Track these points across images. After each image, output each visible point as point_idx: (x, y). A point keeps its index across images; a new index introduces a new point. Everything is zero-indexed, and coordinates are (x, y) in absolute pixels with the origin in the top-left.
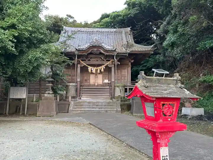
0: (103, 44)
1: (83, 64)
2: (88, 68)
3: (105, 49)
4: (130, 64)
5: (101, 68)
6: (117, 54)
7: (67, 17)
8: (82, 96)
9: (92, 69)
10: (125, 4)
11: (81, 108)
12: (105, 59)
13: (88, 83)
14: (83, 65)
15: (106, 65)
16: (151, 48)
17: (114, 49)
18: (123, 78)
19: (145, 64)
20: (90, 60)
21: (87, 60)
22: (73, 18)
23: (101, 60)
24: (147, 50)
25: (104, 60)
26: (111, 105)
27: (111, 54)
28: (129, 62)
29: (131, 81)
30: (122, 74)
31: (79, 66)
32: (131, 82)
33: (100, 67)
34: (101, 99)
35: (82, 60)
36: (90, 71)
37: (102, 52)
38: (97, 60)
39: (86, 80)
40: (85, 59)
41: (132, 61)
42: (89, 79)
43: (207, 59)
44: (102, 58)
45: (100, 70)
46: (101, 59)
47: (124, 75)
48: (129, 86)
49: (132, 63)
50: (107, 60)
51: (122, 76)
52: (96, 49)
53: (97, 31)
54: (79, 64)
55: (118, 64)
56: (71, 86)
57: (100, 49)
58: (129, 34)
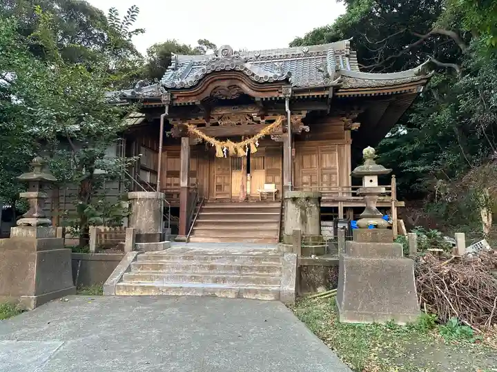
0: (248, 65)
1: (195, 135)
3: (254, 78)
4: (348, 134)
5: (249, 146)
6: (295, 92)
7: (198, 45)
8: (196, 232)
12: (262, 119)
13: (225, 194)
14: (196, 141)
15: (261, 134)
16: (417, 75)
17: (284, 78)
18: (325, 176)
20: (217, 124)
21: (208, 125)
22: (214, 45)
23: (250, 121)
25: (259, 122)
26: (261, 269)
27: (275, 95)
28: (345, 129)
29: (352, 185)
30: (324, 166)
31: (185, 142)
32: (353, 189)
34: (250, 241)
37: (247, 90)
38: (239, 124)
39: (219, 187)
40: (204, 121)
41: (356, 126)
42: (230, 185)
44: (254, 115)
46: (251, 118)
47: (330, 168)
48: (344, 201)
49: (353, 133)
50: (267, 122)
51: (324, 171)
52: (225, 84)
53: (257, 57)
54: (186, 136)
55: (303, 131)
56: (141, 200)
57: (238, 84)
58: (347, 56)
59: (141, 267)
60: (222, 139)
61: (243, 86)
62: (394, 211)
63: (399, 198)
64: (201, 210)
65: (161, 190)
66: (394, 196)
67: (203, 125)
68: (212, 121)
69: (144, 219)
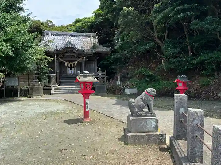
2: (64, 63)
6: (86, 53)
7: (47, 21)
9: (68, 64)
10: (93, 13)
13: (65, 74)
14: (60, 61)
15: (78, 61)
16: (110, 49)
17: (83, 50)
22: (52, 22)
25: (76, 58)
27: (81, 53)
32: (97, 73)
33: (74, 63)
35: (60, 57)
36: (66, 65)
37: (75, 51)
38: (72, 58)
39: (64, 72)
42: (66, 71)
45: (74, 65)
50: (79, 58)
53: (71, 35)
54: (58, 60)
55: (87, 60)
56: (52, 76)
57: (73, 50)
58: (96, 38)
59: (57, 90)
60: (66, 61)
61: (74, 50)
62: (105, 78)
63: (106, 75)
64: (61, 78)
66: (105, 75)
67: (62, 57)
68: (65, 57)
69: (53, 80)
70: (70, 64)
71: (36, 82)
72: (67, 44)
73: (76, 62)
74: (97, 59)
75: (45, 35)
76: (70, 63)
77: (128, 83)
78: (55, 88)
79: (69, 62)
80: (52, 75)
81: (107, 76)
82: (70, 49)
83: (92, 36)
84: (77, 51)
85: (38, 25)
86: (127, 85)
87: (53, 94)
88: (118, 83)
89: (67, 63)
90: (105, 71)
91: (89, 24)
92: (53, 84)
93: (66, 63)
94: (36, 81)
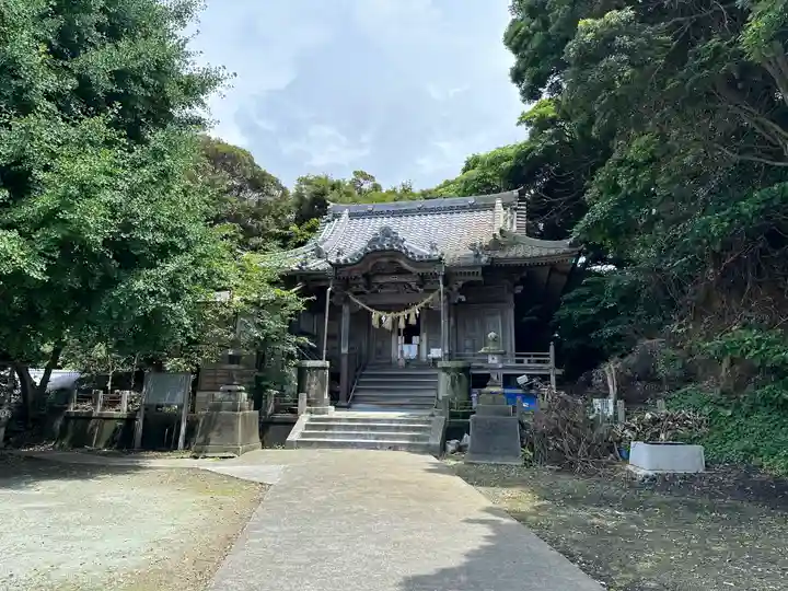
1: (356, 304)
2: (370, 314)
3: (411, 257)
4: (511, 298)
5: (409, 315)
6: (447, 269)
8: (357, 398)
9: (383, 318)
10: (518, 124)
11: (324, 436)
13: (385, 358)
14: (357, 308)
15: (422, 305)
19: (595, 298)
20: (376, 292)
21: (368, 293)
23: (409, 290)
24: (553, 252)
25: (417, 291)
27: (431, 270)
28: (508, 293)
31: (346, 309)
32: (517, 356)
33: (405, 313)
35: (356, 294)
36: (375, 322)
37: (405, 265)
39: (379, 351)
41: (519, 290)
42: (389, 348)
43: (759, 272)
45: (407, 321)
50: (426, 291)
54: (347, 304)
55: (460, 301)
56: (309, 368)
57: (397, 260)
58: (516, 209)
59: (314, 427)
61: (402, 262)
62: (553, 378)
63: (558, 365)
64: (361, 376)
65: (327, 359)
66: (552, 364)
68: (373, 290)
69: (313, 384)
70: (389, 319)
71: (229, 391)
72: (375, 240)
73: (415, 310)
74: (516, 296)
75: (329, 221)
76: (392, 314)
77: (662, 409)
78: (311, 420)
79: (389, 312)
80: (310, 363)
81: (559, 372)
82: (385, 260)
83: (499, 202)
84: (412, 262)
85: (318, 190)
86: (655, 421)
87: (292, 445)
88: (606, 407)
89: (381, 313)
90: (552, 348)
91: (506, 165)
92: (309, 403)
93: (375, 315)
94: (233, 388)
